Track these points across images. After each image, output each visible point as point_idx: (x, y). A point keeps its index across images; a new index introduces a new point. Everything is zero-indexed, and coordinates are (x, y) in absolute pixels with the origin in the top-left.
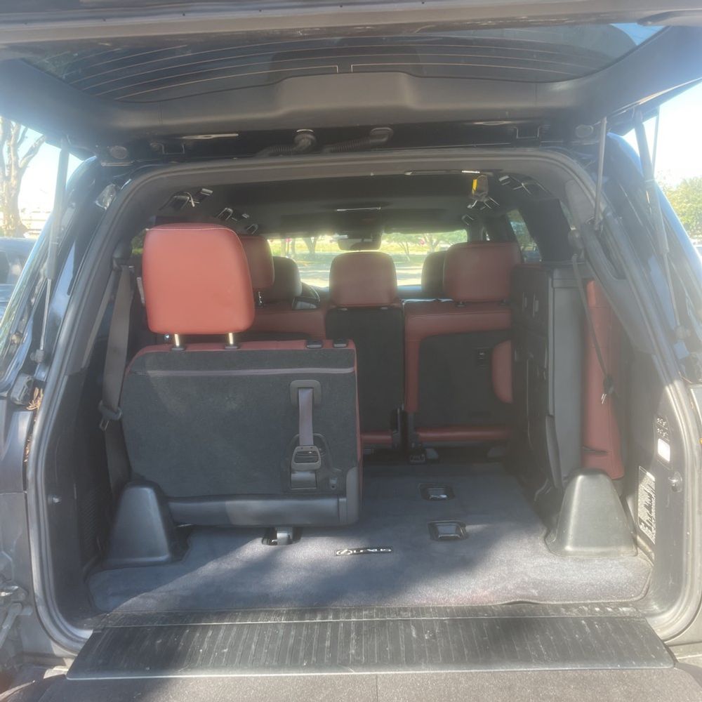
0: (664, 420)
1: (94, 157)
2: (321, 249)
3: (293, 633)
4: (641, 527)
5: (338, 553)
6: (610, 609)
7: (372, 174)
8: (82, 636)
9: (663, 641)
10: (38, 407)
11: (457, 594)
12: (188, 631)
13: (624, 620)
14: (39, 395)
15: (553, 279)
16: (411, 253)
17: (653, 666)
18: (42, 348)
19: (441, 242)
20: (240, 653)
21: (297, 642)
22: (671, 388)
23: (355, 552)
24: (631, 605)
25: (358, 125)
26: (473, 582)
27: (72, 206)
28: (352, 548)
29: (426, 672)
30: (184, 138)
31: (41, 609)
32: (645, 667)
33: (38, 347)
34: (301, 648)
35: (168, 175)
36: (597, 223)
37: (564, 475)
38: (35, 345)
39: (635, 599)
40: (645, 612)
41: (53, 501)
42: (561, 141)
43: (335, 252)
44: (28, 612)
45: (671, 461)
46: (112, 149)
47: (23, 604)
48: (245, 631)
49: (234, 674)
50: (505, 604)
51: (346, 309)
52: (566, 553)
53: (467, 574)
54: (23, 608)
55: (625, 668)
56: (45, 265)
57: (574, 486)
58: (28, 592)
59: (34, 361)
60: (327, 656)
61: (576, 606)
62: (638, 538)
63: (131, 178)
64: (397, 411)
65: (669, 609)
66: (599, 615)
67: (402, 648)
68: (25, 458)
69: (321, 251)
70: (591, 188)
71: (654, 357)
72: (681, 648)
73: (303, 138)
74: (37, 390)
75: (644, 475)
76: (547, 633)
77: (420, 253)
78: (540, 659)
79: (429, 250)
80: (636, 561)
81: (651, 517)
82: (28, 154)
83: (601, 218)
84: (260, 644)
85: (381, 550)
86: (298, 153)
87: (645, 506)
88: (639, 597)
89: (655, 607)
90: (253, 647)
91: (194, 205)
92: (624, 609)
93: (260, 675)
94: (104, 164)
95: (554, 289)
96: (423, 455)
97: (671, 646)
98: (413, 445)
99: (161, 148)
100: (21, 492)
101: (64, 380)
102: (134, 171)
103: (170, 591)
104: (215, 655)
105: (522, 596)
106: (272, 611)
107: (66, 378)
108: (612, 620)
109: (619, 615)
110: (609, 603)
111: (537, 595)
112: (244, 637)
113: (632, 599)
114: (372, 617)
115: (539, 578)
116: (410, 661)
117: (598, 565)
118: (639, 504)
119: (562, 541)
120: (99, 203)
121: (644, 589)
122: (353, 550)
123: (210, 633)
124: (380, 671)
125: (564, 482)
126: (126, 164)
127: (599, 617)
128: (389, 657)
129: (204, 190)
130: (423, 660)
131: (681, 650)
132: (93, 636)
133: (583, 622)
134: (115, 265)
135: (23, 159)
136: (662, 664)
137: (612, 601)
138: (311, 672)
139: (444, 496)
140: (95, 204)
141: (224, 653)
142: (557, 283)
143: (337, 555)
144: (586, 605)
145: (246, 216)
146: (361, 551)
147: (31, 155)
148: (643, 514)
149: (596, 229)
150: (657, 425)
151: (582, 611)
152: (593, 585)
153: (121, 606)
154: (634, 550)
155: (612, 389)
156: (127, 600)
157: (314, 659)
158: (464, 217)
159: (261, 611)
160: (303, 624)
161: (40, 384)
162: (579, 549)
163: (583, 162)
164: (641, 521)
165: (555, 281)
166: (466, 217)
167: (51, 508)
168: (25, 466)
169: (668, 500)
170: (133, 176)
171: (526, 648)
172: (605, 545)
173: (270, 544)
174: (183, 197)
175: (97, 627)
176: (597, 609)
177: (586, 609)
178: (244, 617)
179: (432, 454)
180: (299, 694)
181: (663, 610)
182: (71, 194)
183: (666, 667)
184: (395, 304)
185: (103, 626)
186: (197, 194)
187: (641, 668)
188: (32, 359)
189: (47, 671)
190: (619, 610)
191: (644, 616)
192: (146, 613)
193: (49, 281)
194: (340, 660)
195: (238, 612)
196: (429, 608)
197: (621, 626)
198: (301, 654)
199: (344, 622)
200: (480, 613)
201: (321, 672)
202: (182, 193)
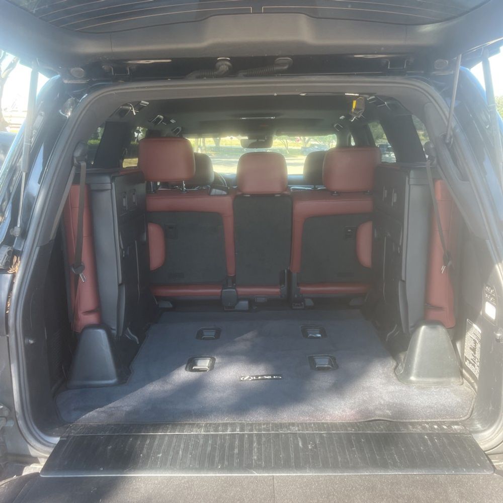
0: (492, 288)
1: (59, 76)
2: (224, 143)
3: (210, 442)
4: (466, 363)
5: (242, 379)
6: (445, 427)
7: (275, 94)
8: (52, 442)
9: (484, 451)
10: (16, 271)
11: (331, 412)
12: (131, 439)
13: (456, 435)
14: (17, 262)
15: (409, 178)
16: (289, 147)
17: (479, 472)
18: (19, 226)
19: (311, 140)
20: (171, 458)
21: (214, 449)
22: (500, 265)
23: (255, 378)
24: (460, 424)
25: (266, 55)
26: (343, 403)
27: (41, 115)
28: (252, 375)
29: (310, 474)
30: (130, 62)
31: (21, 422)
32: (473, 473)
33: (16, 225)
34: (216, 454)
35: (117, 92)
36: (448, 137)
37: (411, 324)
38: (13, 223)
39: (463, 419)
40: (471, 430)
41: (29, 343)
42: (423, 72)
43: (235, 146)
44: (11, 424)
45: (496, 319)
46: (72, 70)
47: (7, 419)
48: (175, 440)
49: (166, 474)
50: (367, 421)
51: (249, 196)
52: (411, 382)
53: (338, 397)
54: (7, 421)
55: (458, 473)
56: (21, 160)
57: (419, 332)
58: (11, 411)
59: (13, 236)
60: (236, 461)
61: (420, 424)
62: (464, 371)
63: (87, 93)
64: (284, 271)
65: (489, 428)
66: (437, 432)
67: (292, 456)
68: (6, 310)
69: (224, 145)
70: (445, 110)
71: (488, 241)
72: (497, 456)
73: (223, 65)
74: (15, 258)
75: (471, 326)
76: (400, 446)
77: (296, 148)
78: (395, 466)
79: (302, 145)
80: (463, 389)
81: (475, 357)
82: (9, 68)
83: (452, 134)
84: (186, 450)
85: (274, 377)
86: (218, 77)
87: (471, 348)
88: (466, 418)
89: (479, 426)
90: (181, 452)
91: (135, 114)
92: (456, 427)
93: (185, 475)
94: (66, 82)
95: (410, 185)
96: (302, 303)
97: (489, 455)
98: (296, 296)
99: (111, 70)
100: (4, 336)
101: (37, 251)
102: (91, 87)
103: (117, 407)
104: (152, 459)
105: (380, 416)
106: (194, 424)
107: (38, 249)
108: (447, 435)
109: (452, 432)
110: (444, 422)
111: (390, 414)
112: (173, 445)
113: (461, 419)
114: (269, 430)
115: (391, 401)
116: (298, 466)
117: (435, 392)
118: (466, 347)
119: (408, 372)
120: (62, 111)
121: (470, 411)
122: (253, 376)
123: (148, 442)
124: (276, 473)
125: (410, 329)
126: (84, 82)
127: (437, 433)
128: (282, 463)
129: (142, 102)
130: (308, 465)
131: (497, 457)
132: (60, 442)
133: (426, 437)
134: (75, 162)
135: (5, 71)
136: (485, 471)
137: (446, 420)
138: (224, 473)
139: (319, 335)
140: (59, 113)
141: (159, 457)
142: (412, 181)
143: (241, 380)
144: (427, 423)
145: (173, 121)
146: (259, 378)
147: (11, 69)
148: (468, 354)
149: (448, 141)
150: (486, 292)
151: (424, 428)
152: (432, 408)
153: (81, 418)
154: (461, 380)
155: (450, 263)
156: (85, 414)
157: (226, 463)
158: (335, 126)
159: (186, 424)
160: (217, 435)
161: (18, 253)
162: (421, 379)
163: (439, 88)
164: (466, 359)
165: (411, 179)
166: (337, 126)
167: (28, 348)
168: (7, 316)
169: (492, 348)
170: (89, 92)
171: (385, 457)
172: (440, 377)
173: (192, 370)
174: (127, 107)
175: (63, 435)
176: (436, 427)
177: (427, 426)
178: (173, 430)
179: (309, 302)
180: (216, 490)
181: (485, 428)
182: (40, 105)
183: (488, 473)
184: (286, 192)
185: (67, 435)
186: (137, 105)
187: (470, 473)
188: (12, 234)
189: (26, 468)
190: (451, 427)
191: (471, 433)
192: (100, 424)
193: (24, 174)
194: (245, 464)
195: (169, 424)
196: (311, 423)
197: (454, 441)
198: (217, 459)
199: (248, 434)
200: (349, 429)
201: (231, 474)
202: (126, 105)
